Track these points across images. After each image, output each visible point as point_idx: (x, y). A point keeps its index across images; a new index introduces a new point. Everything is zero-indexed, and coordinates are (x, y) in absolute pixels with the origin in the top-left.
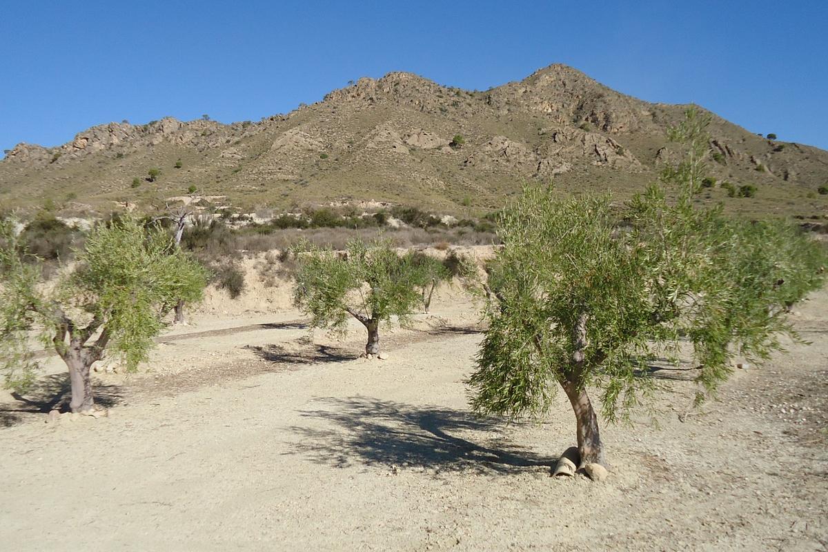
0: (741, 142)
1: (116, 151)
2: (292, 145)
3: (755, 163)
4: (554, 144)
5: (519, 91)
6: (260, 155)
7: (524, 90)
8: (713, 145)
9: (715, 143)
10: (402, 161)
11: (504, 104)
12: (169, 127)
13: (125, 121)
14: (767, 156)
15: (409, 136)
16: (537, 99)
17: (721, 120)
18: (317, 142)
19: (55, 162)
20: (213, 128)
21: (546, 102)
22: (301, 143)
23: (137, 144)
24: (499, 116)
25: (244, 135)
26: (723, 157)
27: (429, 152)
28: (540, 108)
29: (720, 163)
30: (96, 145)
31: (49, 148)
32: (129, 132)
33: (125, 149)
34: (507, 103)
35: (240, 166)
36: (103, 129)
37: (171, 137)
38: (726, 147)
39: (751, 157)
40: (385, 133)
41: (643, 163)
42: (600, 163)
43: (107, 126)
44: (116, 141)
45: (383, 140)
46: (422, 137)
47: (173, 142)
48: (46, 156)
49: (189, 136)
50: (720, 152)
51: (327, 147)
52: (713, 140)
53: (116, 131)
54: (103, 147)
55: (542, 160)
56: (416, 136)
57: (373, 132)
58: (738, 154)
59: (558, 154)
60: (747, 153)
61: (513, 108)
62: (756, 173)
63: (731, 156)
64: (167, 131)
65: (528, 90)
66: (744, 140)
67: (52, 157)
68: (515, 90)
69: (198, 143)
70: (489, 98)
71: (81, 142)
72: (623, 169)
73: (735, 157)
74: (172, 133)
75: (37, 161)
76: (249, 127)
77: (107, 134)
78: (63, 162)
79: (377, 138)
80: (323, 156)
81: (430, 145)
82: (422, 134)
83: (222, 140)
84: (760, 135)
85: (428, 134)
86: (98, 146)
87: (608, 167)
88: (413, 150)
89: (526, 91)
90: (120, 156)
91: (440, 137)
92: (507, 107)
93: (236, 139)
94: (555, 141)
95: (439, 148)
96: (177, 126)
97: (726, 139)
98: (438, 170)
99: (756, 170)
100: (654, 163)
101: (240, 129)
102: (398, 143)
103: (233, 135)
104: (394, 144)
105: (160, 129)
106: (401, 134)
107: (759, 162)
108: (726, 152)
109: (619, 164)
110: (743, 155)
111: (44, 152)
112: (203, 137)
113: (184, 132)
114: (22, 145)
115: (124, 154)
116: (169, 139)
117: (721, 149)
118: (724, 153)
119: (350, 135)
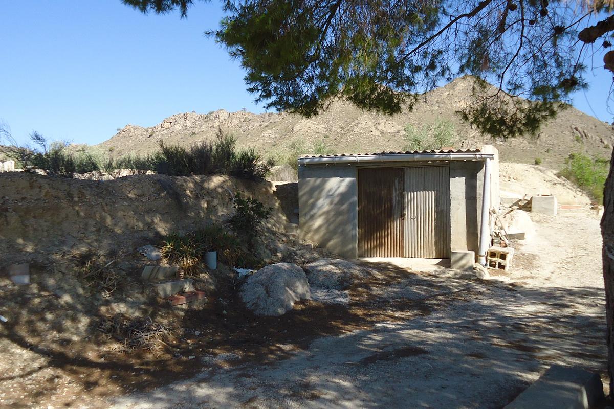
0: (593, 128)
1: (191, 130)
2: (306, 129)
3: (603, 143)
4: (471, 130)
5: (445, 94)
6: (286, 135)
7: (447, 93)
8: (574, 131)
9: (576, 129)
10: (377, 140)
11: (435, 103)
12: (223, 116)
13: (193, 112)
14: (611, 138)
15: (379, 124)
16: (457, 99)
17: (579, 112)
18: (321, 128)
19: (152, 137)
20: (250, 117)
21: (463, 101)
22: (311, 128)
23: (204, 126)
24: (432, 111)
25: (270, 121)
26: (581, 139)
27: (392, 135)
28: (458, 105)
29: (579, 142)
30: (177, 126)
31: (146, 128)
32: (197, 118)
33: (196, 130)
34: (437, 102)
35: (275, 142)
36: (180, 116)
37: (224, 122)
38: (584, 132)
39: (601, 139)
40: (364, 122)
41: (529, 143)
42: (501, 143)
43: (183, 114)
44: (188, 124)
45: (364, 127)
46: (387, 125)
47: (226, 125)
48: (145, 133)
49: (235, 121)
50: (579, 135)
51: (327, 130)
52: (574, 127)
53: (188, 118)
54: (181, 128)
55: (464, 141)
56: (383, 124)
57: (356, 121)
58: (592, 137)
59: (474, 137)
60: (597, 136)
61: (441, 105)
62: (604, 150)
63: (587, 138)
64: (221, 118)
65: (451, 93)
66: (595, 127)
67: (149, 134)
68: (442, 93)
69: (241, 126)
70: (426, 98)
71: (167, 125)
72: (516, 147)
73: (590, 139)
74: (225, 120)
75: (140, 136)
76: (273, 116)
77: (183, 119)
78: (157, 137)
79: (360, 126)
80: (326, 137)
81: (392, 130)
82: (387, 123)
83: (257, 124)
84: (607, 122)
85: (391, 123)
86: (178, 127)
87: (507, 145)
88: (382, 133)
89: (449, 94)
90: (193, 134)
91: (398, 125)
92: (437, 105)
93: (266, 124)
94: (472, 128)
95: (398, 132)
96: (227, 115)
97: (583, 126)
98: (400, 146)
99: (605, 147)
100: (536, 142)
101: (267, 117)
102: (373, 129)
103: (263, 121)
104: (371, 130)
105: (217, 117)
106: (374, 123)
107: (606, 142)
108: (584, 135)
109: (514, 143)
110: (595, 137)
111: (144, 130)
112: (245, 122)
113: (232, 119)
114: (129, 125)
115: (196, 132)
116: (223, 123)
117: (580, 133)
118: (582, 136)
119: (341, 123)
